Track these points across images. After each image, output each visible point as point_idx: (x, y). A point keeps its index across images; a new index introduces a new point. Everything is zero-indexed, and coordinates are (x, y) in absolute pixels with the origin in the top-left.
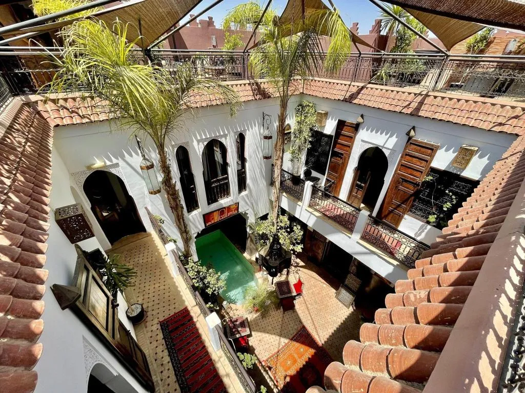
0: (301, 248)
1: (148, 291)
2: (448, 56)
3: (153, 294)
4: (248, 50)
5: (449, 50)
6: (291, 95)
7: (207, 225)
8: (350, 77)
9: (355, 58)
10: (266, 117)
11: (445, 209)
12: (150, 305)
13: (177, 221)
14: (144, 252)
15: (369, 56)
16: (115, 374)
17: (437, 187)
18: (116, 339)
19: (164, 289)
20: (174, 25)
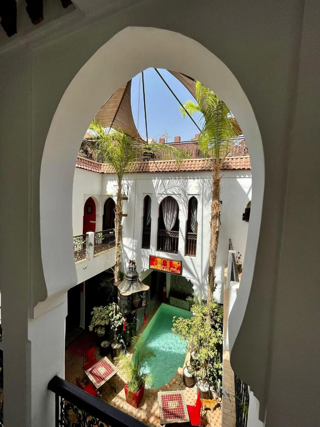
7: (151, 267)
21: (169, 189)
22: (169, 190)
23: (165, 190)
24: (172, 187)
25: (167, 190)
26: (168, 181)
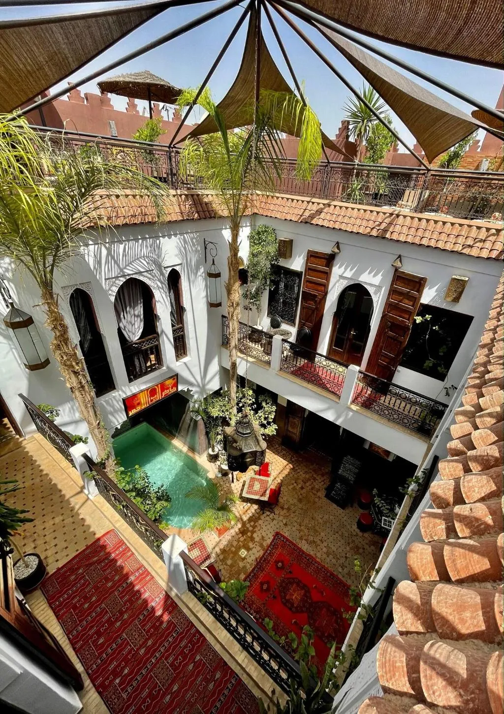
0: (275, 429)
1: (42, 533)
2: (429, 170)
3: (53, 535)
4: (176, 144)
5: (430, 163)
6: (241, 216)
7: (131, 414)
8: (318, 192)
9: (322, 168)
10: (210, 246)
11: (441, 354)
12: (49, 553)
13: (83, 409)
14: (24, 470)
15: (338, 165)
16: (19, 671)
17: (432, 329)
18: (12, 610)
19: (73, 523)
20: (42, 93)
21: (128, 265)
22: (128, 267)
23: (122, 270)
24: (133, 261)
25: (125, 268)
26: (122, 246)
